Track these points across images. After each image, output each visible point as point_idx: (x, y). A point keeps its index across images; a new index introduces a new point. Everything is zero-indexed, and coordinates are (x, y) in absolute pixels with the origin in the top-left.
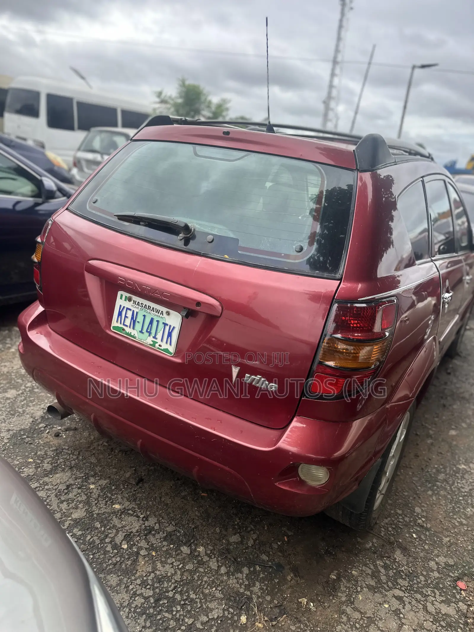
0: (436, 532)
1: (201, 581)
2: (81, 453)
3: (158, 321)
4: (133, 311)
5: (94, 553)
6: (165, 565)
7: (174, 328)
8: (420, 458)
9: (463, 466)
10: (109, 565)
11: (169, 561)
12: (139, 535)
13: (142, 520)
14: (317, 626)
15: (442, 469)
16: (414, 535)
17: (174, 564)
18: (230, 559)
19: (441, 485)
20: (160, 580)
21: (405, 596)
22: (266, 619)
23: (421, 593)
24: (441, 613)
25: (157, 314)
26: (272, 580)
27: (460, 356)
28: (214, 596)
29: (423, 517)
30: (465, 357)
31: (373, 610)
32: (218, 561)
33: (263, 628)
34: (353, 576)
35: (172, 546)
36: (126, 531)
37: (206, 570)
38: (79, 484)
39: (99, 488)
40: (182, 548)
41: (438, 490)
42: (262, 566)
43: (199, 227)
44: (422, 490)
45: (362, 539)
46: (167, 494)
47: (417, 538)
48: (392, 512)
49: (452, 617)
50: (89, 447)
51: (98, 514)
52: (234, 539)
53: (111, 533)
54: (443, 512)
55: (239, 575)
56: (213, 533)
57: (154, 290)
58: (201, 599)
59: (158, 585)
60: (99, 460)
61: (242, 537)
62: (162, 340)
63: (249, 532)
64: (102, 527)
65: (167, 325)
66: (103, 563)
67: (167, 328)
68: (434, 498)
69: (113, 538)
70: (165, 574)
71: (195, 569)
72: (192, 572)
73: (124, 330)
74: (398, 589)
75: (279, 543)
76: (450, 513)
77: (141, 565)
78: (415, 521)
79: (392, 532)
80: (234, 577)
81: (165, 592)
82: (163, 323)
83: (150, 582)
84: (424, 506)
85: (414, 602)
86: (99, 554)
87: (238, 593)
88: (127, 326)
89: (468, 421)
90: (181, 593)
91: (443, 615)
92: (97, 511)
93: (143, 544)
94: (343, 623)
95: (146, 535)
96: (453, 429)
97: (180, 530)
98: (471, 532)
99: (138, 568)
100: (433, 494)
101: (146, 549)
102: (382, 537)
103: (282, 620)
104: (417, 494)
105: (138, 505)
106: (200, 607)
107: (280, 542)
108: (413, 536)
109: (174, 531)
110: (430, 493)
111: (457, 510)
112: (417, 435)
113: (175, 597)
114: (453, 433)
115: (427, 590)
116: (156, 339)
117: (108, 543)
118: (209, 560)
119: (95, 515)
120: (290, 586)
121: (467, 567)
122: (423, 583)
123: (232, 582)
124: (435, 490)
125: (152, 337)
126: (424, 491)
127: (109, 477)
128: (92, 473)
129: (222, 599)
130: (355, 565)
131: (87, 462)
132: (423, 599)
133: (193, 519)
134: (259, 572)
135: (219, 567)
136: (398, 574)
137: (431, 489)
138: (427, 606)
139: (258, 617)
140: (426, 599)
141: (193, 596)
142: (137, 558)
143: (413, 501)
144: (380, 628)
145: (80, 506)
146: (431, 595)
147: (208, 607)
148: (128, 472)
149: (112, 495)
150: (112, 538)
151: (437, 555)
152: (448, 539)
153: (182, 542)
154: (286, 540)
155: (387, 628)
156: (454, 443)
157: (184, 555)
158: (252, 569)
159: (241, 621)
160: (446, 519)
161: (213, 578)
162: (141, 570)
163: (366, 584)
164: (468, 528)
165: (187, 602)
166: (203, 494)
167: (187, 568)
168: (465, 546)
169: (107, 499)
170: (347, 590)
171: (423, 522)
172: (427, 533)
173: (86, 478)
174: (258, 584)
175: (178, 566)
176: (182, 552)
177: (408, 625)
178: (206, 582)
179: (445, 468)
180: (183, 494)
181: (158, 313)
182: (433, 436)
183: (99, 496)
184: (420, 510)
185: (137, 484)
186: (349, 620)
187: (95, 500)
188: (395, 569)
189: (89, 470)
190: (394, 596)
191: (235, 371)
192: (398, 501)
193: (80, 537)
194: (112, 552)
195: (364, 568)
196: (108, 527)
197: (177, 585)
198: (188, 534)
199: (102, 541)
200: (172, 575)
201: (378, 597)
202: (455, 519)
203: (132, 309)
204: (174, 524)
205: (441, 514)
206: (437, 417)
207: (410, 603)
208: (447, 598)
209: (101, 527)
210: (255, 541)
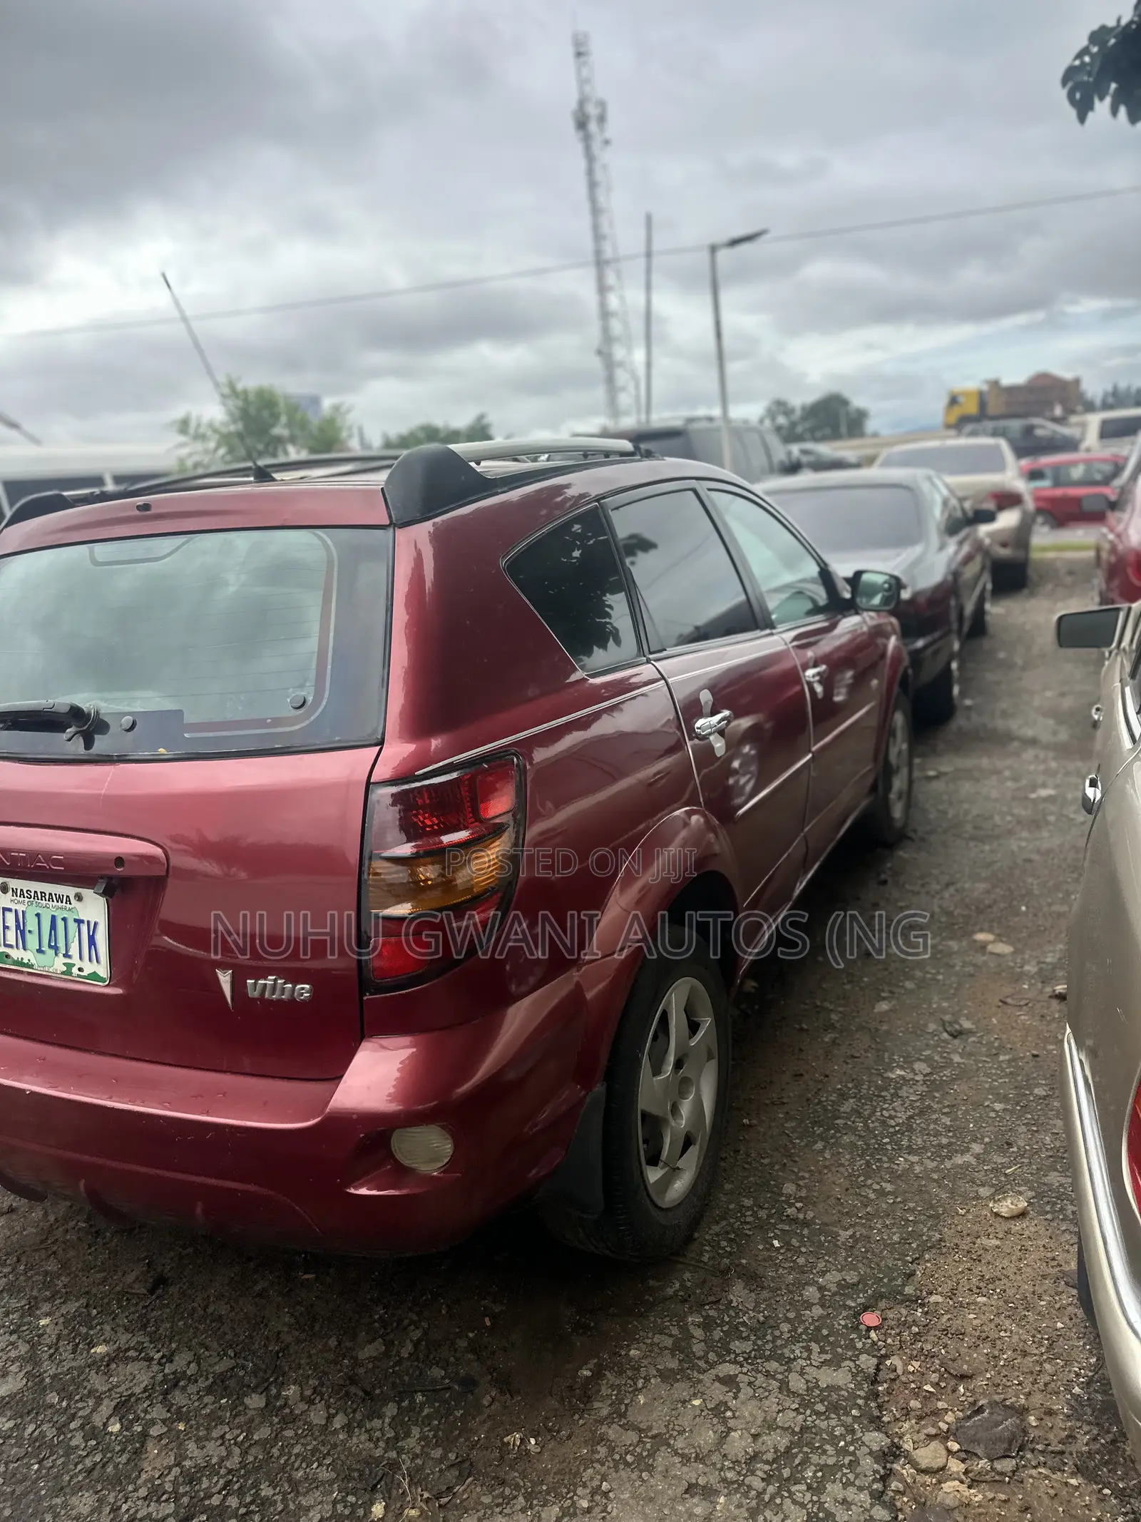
0: (826, 1225)
1: (286, 1457)
2: (24, 1259)
3: (64, 919)
4: (16, 911)
5: (43, 1459)
6: (206, 1443)
7: (96, 924)
8: (806, 1077)
9: (899, 1072)
10: (76, 1475)
11: (215, 1434)
12: (147, 1398)
13: (159, 1364)
14: (542, 1483)
15: (850, 1089)
16: (776, 1243)
17: (228, 1436)
18: (355, 1394)
19: (846, 1124)
20: (191, 1478)
21: (741, 1373)
22: (426, 1495)
23: (780, 1359)
24: (817, 1387)
25: (60, 904)
26: (449, 1412)
27: (912, 839)
28: (315, 1480)
29: (800, 1199)
30: (923, 840)
31: (668, 1418)
32: (328, 1407)
33: (420, 1516)
34: (631, 1359)
35: (224, 1401)
36: (119, 1395)
37: (300, 1431)
38: (12, 1324)
39: (62, 1320)
40: (247, 1401)
41: (838, 1135)
42: (428, 1391)
43: (106, 705)
44: (802, 1144)
45: (658, 1280)
46: (220, 1297)
47: (781, 1247)
48: (732, 1206)
49: (843, 1389)
50: (42, 1242)
51: (54, 1377)
52: (370, 1351)
53: (84, 1408)
54: (845, 1178)
55: (377, 1423)
56: (321, 1351)
57: (33, 855)
58: (284, 1494)
59: (188, 1489)
60: (65, 1265)
61: (389, 1344)
62: (81, 958)
63: (405, 1328)
64: (63, 1400)
65: (82, 921)
66: (63, 1474)
67: (84, 928)
68: (827, 1155)
69: (87, 1419)
70: (205, 1462)
71: (273, 1435)
72: (265, 1444)
73: (7, 956)
74: (730, 1362)
75: (471, 1335)
76: (859, 1176)
77: (151, 1457)
78: (781, 1212)
79: (728, 1249)
80: (363, 1429)
81: (202, 1500)
82: (76, 920)
83: (169, 1487)
84: (804, 1178)
85: (761, 1379)
86: (55, 1457)
87: (371, 1461)
88: (11, 946)
89: (918, 974)
90: (241, 1493)
91: (822, 1390)
92: (53, 1369)
93: (158, 1412)
94: (598, 1461)
95: (166, 1393)
96: (884, 999)
97: (246, 1363)
98: (901, 1205)
99: (145, 1465)
100: (825, 1147)
101: (164, 1421)
102: (705, 1264)
103: (465, 1490)
104: (790, 1156)
105: (150, 1334)
106: (282, 1511)
107: (473, 1332)
108: (773, 1245)
109: (232, 1369)
110: (819, 1145)
111: (874, 1167)
112: (802, 1030)
113: (227, 1504)
114: (884, 1006)
115: (794, 1348)
116: (70, 957)
117: (75, 1429)
118: (308, 1410)
119: (47, 1380)
120: (489, 1416)
121: (885, 1280)
122: (786, 1336)
123: (359, 1441)
124: (832, 1138)
125: (61, 955)
126: (807, 1145)
127: (87, 1293)
128: (48, 1293)
129: (331, 1482)
130: (637, 1336)
131: (38, 1274)
132: (781, 1369)
133: (279, 1333)
134: (422, 1405)
135: (330, 1418)
136: (735, 1332)
137: (822, 1137)
138: (789, 1381)
139: (409, 1498)
140: (789, 1367)
141: (266, 1491)
142: (142, 1446)
143: (781, 1173)
144: (680, 1451)
145: (14, 1368)
146: (800, 1357)
147: (300, 1506)
148: (132, 1271)
149: (91, 1328)
150: (84, 1417)
151: (823, 1271)
152: (850, 1232)
153: (249, 1386)
154: (488, 1323)
155: (694, 1447)
156: (885, 1027)
157: (251, 1413)
158: (405, 1404)
159: (373, 1516)
160: (851, 1191)
161: (314, 1443)
162: (150, 1468)
163: (658, 1370)
164: (896, 1197)
165: (253, 1507)
166: (306, 1276)
167: (256, 1437)
168: (886, 1238)
169: (77, 1341)
170: (615, 1392)
171: (799, 1210)
172: (806, 1232)
173: (31, 1309)
174: (416, 1431)
175: (235, 1439)
176: (246, 1407)
177: (742, 1430)
178: (297, 1455)
179: (858, 1086)
180: (258, 1288)
181: (62, 902)
182: (838, 1025)
183: (59, 1338)
184: (794, 1188)
185: (152, 1292)
186: (612, 1450)
187: (50, 1348)
188: (727, 1323)
189: (40, 1290)
190: (718, 1379)
191: (225, 979)
192: (745, 1182)
193: (9, 1433)
194: (85, 1447)
195: (657, 1338)
196: (77, 1397)
197: (231, 1477)
198: (264, 1366)
199: (61, 1430)
200: (222, 1460)
201: (681, 1389)
202: (870, 1187)
203: (13, 907)
204: (232, 1355)
205: (840, 1184)
206: (850, 982)
207: (750, 1384)
208: (835, 1354)
209: (61, 1400)
210: (416, 1345)
